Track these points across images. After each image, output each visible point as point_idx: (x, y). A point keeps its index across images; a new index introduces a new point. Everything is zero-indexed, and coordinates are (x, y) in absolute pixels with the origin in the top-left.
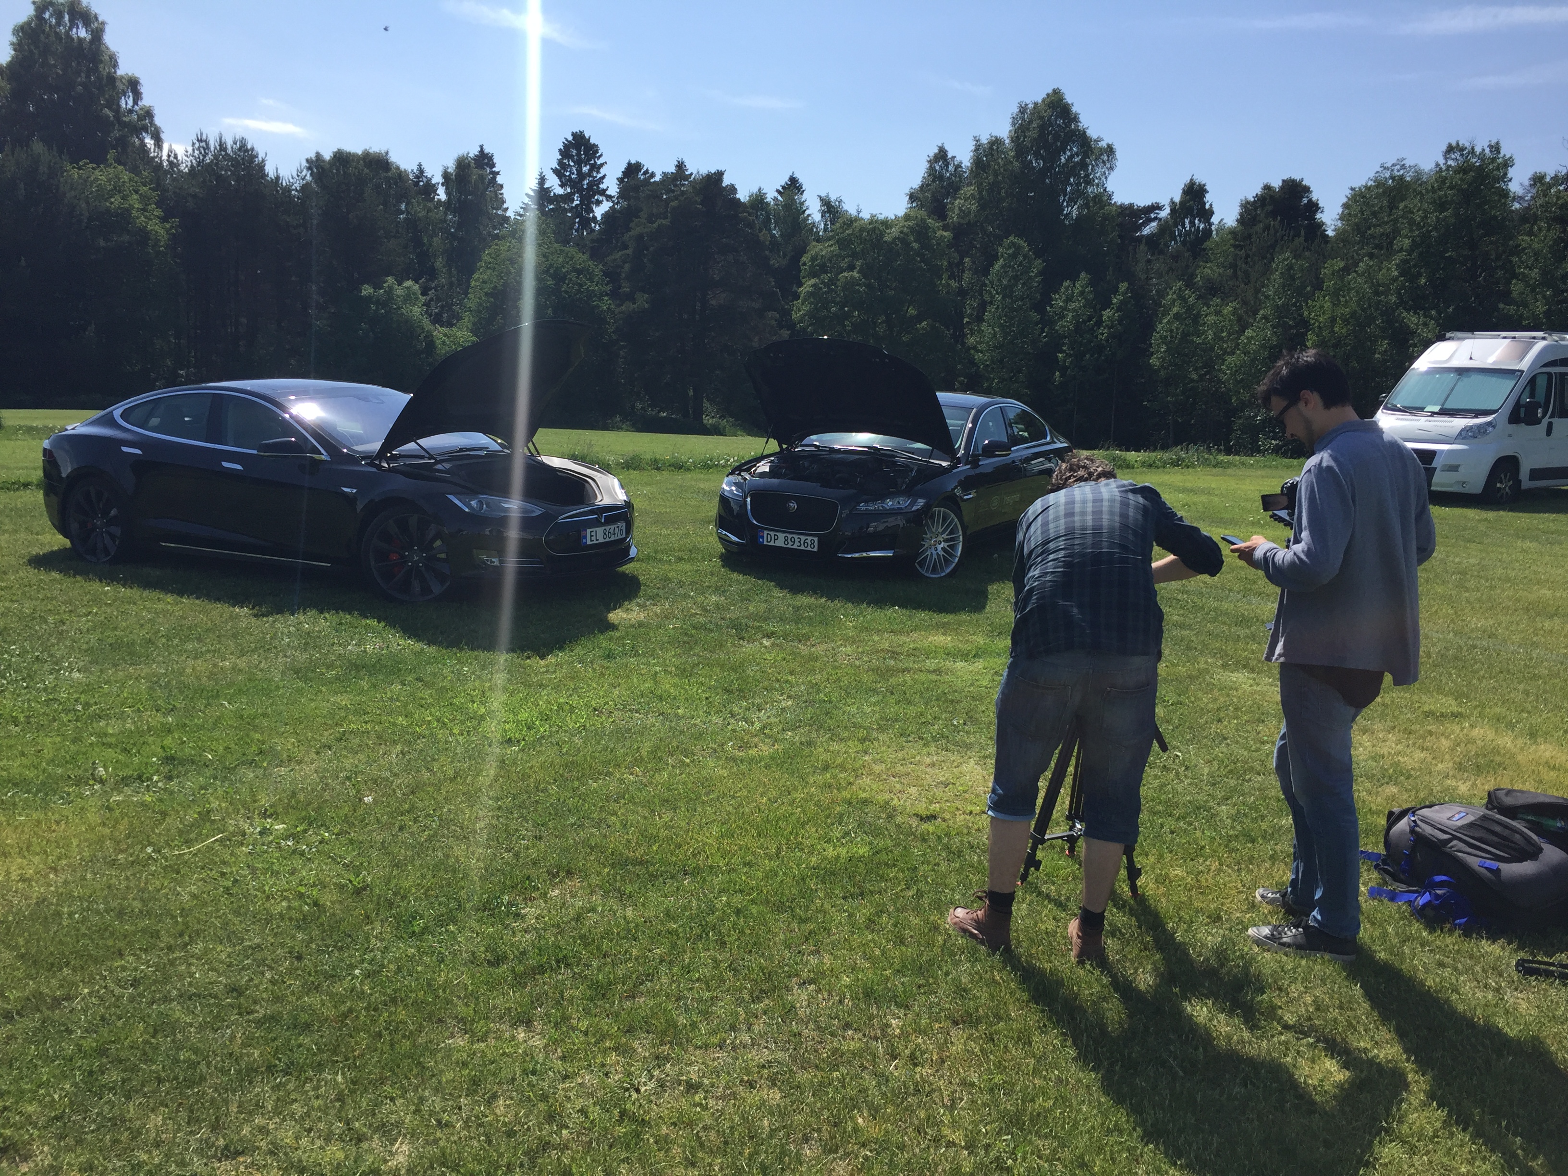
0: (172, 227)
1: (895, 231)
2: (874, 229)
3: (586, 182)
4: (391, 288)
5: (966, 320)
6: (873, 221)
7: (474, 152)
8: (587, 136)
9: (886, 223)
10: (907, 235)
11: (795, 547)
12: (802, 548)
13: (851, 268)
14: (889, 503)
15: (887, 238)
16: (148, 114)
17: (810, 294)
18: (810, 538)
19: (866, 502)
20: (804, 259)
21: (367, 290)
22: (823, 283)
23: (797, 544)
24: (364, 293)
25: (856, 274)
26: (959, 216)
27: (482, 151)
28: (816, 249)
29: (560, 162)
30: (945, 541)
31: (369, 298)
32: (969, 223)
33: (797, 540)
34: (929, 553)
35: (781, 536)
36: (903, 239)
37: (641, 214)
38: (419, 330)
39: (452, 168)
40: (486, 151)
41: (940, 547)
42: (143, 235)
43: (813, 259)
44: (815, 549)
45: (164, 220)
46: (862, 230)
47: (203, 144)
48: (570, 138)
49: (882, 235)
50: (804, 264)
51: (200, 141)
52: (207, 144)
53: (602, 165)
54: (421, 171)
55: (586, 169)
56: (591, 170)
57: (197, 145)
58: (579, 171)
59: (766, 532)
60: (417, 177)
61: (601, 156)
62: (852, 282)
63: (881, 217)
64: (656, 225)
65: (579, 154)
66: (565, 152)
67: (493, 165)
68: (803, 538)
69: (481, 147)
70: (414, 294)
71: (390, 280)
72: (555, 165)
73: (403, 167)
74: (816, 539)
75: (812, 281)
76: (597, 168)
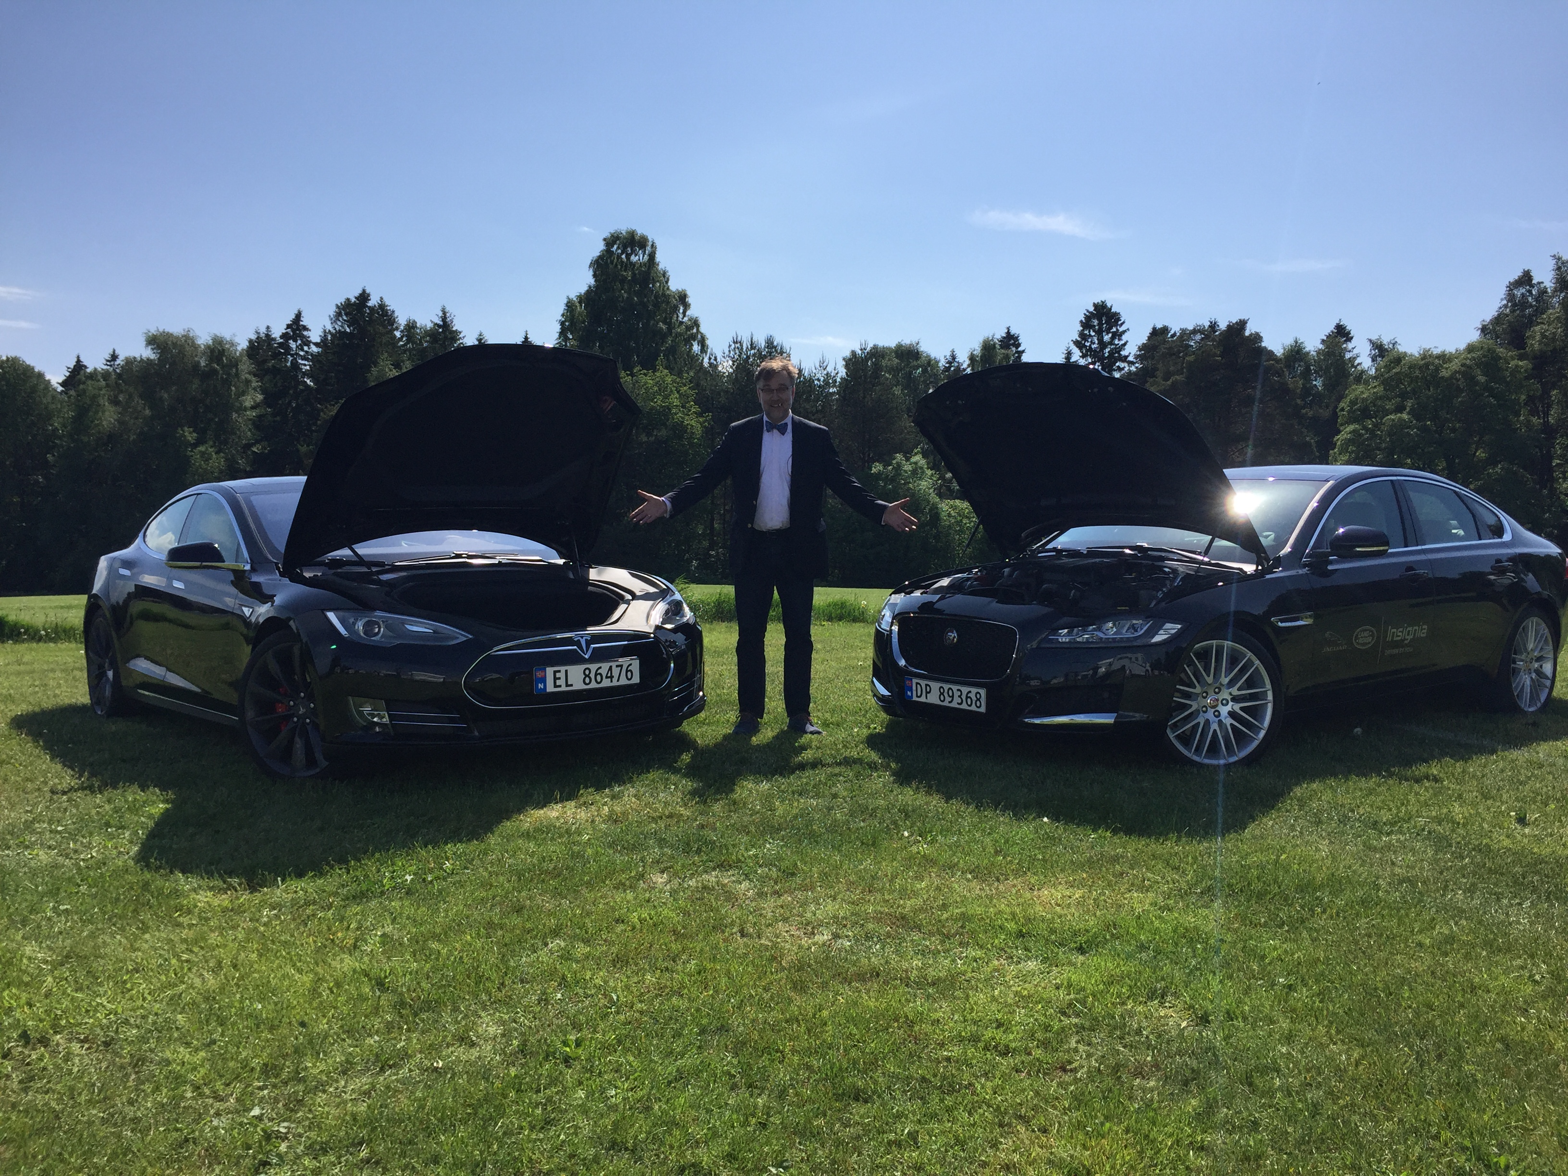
0: (706, 421)
1: (1455, 366)
2: (1427, 365)
3: (1107, 350)
4: (899, 465)
5: (1556, 462)
6: (1426, 356)
7: (1000, 333)
8: (1109, 305)
9: (1444, 357)
10: (1469, 367)
11: (954, 705)
12: (964, 706)
13: (1400, 409)
14: (1110, 629)
15: (1444, 373)
16: (696, 323)
17: (1349, 442)
18: (974, 690)
19: (1071, 627)
20: (1342, 405)
21: (877, 468)
22: (1365, 428)
23: (957, 700)
24: (874, 470)
25: (1405, 416)
26: (1540, 342)
27: (1008, 333)
28: (1359, 392)
29: (1082, 335)
30: (1235, 699)
31: (878, 476)
32: (1554, 350)
33: (957, 694)
34: (1201, 720)
35: (935, 686)
36: (1466, 372)
37: (1158, 373)
38: (924, 504)
39: (978, 352)
40: (1013, 332)
41: (1224, 710)
42: (680, 430)
43: (1353, 403)
44: (983, 709)
45: (700, 415)
46: (1412, 366)
47: (738, 345)
48: (1092, 309)
49: (1437, 369)
50: (1343, 410)
51: (735, 342)
52: (742, 345)
53: (1124, 332)
54: (954, 357)
55: (1107, 338)
56: (1113, 338)
57: (733, 346)
58: (1101, 341)
59: (915, 681)
60: (950, 363)
61: (1124, 323)
62: (1402, 424)
63: (1436, 352)
64: (1169, 382)
65: (1100, 324)
66: (1086, 324)
67: (1019, 345)
68: (965, 690)
69: (1008, 329)
70: (921, 468)
71: (899, 456)
72: (1076, 337)
73: (933, 355)
74: (983, 692)
75: (1351, 428)
76: (1118, 335)
